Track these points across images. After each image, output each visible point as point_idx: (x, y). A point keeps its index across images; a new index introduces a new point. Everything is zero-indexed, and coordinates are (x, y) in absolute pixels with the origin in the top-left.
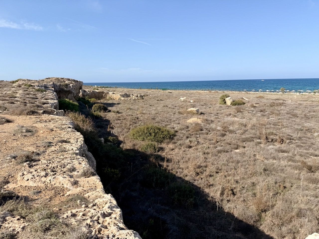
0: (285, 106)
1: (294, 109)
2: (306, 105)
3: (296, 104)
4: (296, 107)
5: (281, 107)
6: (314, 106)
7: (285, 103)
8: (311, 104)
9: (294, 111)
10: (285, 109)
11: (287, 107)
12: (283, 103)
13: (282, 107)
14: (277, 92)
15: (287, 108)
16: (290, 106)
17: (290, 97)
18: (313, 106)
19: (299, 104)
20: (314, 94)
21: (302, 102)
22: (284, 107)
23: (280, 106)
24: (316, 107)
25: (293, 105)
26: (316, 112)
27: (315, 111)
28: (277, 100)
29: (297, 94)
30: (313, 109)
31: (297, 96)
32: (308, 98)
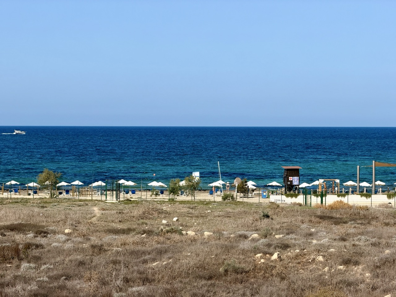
0: (37, 259)
1: (71, 273)
2: (120, 249)
3: (83, 250)
4: (81, 263)
5: (18, 267)
6: (147, 257)
7: (37, 246)
8: (139, 248)
9: (69, 284)
10: (32, 273)
11: (45, 264)
12: (28, 246)
13: (25, 265)
14: (30, 188)
15: (44, 267)
16: (58, 259)
17: (76, 213)
18: (144, 253)
19: (93, 247)
20: (171, 196)
21: (108, 238)
22: (32, 265)
23: (16, 262)
24: (154, 260)
25: (69, 253)
26: (154, 280)
27: (150, 276)
28: (12, 230)
29: (108, 198)
30: (142, 268)
31: (104, 210)
32: (143, 217)
